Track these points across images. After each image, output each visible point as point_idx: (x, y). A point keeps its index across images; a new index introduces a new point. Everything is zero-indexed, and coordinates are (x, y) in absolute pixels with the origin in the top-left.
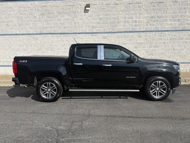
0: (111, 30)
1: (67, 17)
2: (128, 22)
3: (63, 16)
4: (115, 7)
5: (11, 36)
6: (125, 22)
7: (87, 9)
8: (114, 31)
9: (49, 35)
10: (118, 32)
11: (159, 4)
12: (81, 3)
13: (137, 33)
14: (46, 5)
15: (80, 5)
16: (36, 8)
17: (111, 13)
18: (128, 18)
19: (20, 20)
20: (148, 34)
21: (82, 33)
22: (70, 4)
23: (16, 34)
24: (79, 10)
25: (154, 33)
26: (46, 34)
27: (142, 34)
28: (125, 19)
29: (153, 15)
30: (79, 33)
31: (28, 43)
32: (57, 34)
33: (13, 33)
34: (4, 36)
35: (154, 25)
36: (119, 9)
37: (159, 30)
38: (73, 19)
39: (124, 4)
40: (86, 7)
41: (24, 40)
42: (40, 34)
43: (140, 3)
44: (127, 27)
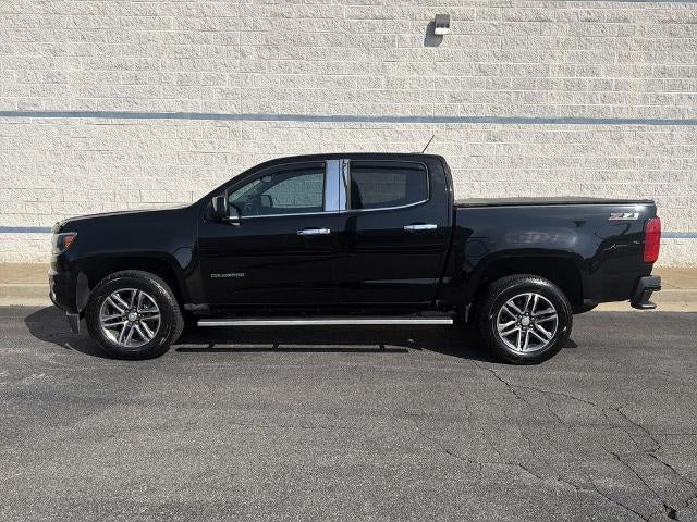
0: (517, 114)
1: (361, 57)
2: (580, 85)
3: (346, 55)
4: (536, 30)
5: (149, 121)
6: (569, 86)
7: (438, 31)
8: (529, 116)
9: (293, 124)
10: (544, 121)
11: (689, 26)
12: (415, 9)
13: (607, 127)
14: (285, 10)
15: (413, 18)
16: (250, 20)
17: (523, 50)
18: (582, 72)
19: (185, 62)
20: (648, 130)
21: (413, 119)
22: (377, 11)
23: (169, 116)
24: (407, 36)
25: (666, 129)
26: (281, 117)
27: (625, 128)
28: (571, 73)
29: (667, 63)
30: (402, 120)
31: (211, 149)
32: (322, 119)
33: (156, 110)
34: (123, 121)
35: (667, 99)
36: (550, 38)
37: (687, 117)
38: (384, 66)
39: (570, 21)
40: (433, 26)
41: (197, 139)
42: (259, 117)
43: (626, 20)
44: (574, 104)
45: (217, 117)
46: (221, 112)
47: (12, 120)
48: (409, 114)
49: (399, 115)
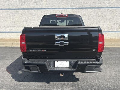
9: (88, 9)
26: (86, 8)
32: (95, 8)
42: (81, 8)
45: (73, 8)
46: (74, 7)
47: (32, 10)
48: (113, 6)
49: (111, 7)
